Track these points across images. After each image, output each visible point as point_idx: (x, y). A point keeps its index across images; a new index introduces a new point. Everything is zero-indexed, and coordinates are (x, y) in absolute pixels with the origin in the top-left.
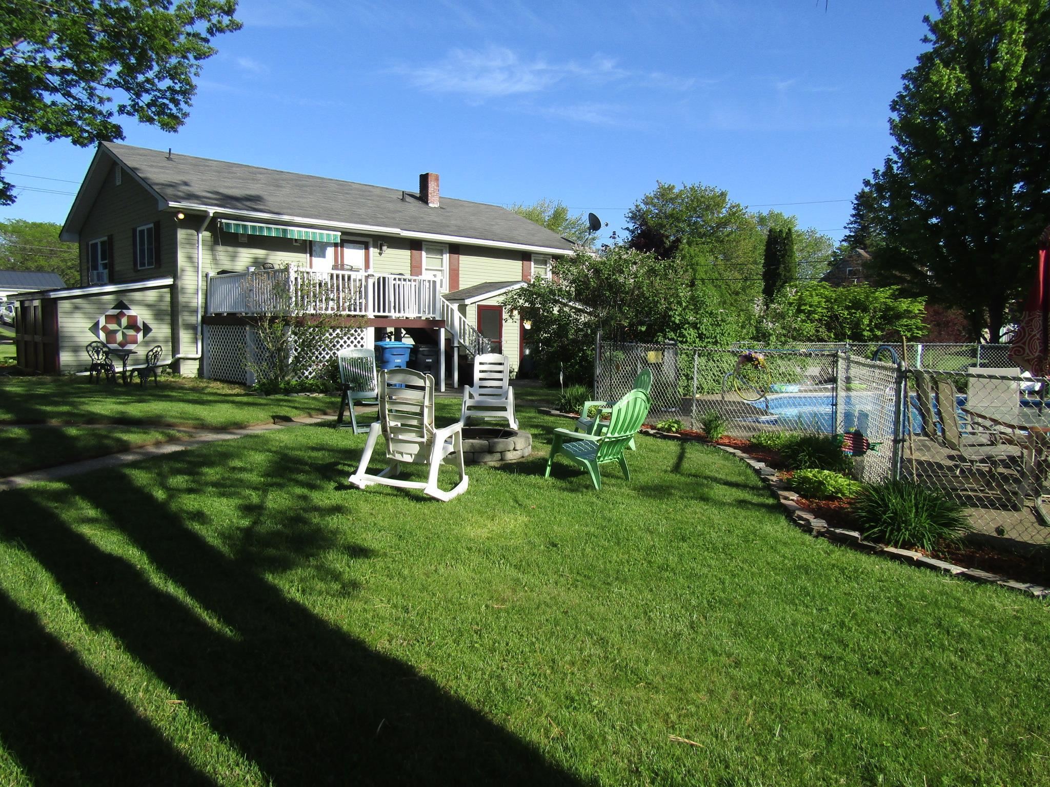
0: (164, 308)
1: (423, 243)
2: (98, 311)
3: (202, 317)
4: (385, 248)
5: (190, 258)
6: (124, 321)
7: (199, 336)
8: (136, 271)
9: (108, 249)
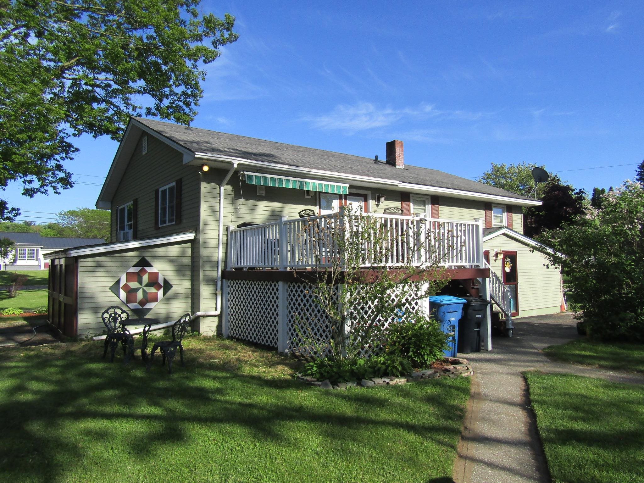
0: (186, 263)
1: (411, 195)
2: (121, 269)
3: (223, 272)
4: (382, 200)
5: (212, 211)
6: (145, 278)
7: (219, 292)
8: (157, 228)
9: (133, 214)
